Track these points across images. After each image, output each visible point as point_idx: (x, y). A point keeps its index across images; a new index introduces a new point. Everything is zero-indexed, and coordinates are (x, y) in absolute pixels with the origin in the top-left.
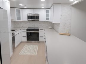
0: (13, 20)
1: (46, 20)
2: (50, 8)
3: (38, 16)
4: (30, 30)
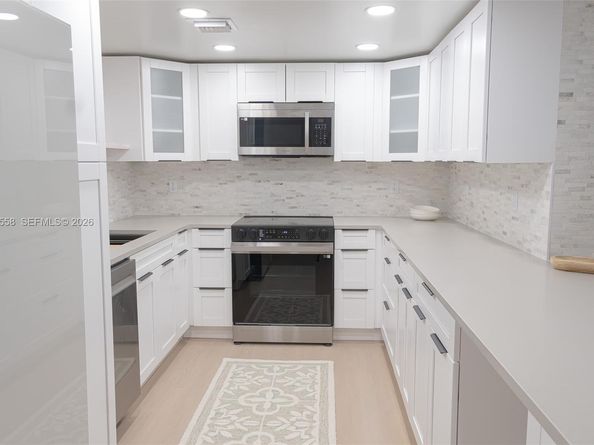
0: (123, 151)
1: (392, 150)
2: (427, 53)
3: (328, 122)
4: (261, 235)
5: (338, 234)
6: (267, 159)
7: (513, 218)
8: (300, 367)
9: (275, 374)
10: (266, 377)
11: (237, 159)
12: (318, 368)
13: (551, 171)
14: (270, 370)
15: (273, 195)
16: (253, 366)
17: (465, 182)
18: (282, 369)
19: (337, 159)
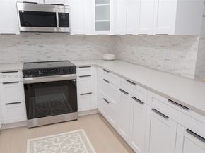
1: (96, 30)
4: (40, 73)
5: (78, 69)
6: (33, 34)
7: (166, 59)
8: (70, 136)
9: (59, 144)
10: (55, 146)
11: (19, 33)
12: (79, 134)
13: (198, 39)
14: (56, 141)
15: (38, 52)
16: (46, 141)
17: (128, 44)
18: (61, 140)
19: (72, 33)
